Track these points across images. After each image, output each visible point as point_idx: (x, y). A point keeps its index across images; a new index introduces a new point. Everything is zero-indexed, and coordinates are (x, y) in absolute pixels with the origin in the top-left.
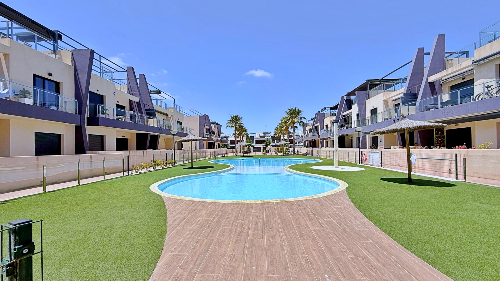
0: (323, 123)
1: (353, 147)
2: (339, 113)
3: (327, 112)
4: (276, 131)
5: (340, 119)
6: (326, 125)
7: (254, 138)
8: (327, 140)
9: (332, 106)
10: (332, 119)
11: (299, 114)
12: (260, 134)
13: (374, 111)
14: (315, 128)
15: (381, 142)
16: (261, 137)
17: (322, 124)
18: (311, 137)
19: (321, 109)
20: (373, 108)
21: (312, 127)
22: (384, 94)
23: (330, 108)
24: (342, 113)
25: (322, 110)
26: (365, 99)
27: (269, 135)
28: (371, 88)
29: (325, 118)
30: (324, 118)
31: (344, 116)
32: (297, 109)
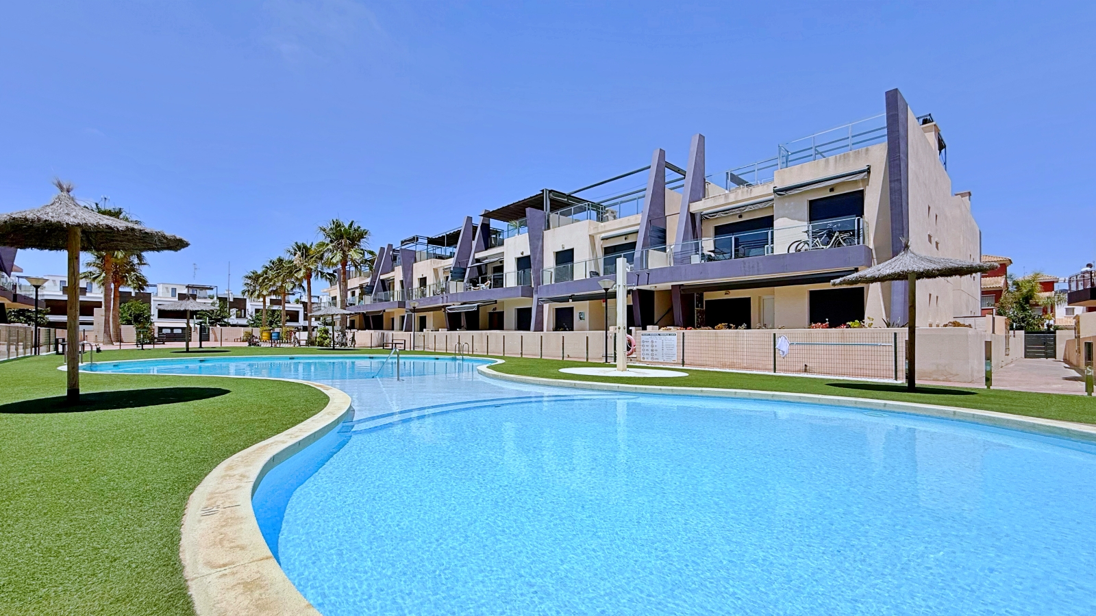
0: (410, 272)
1: (505, 328)
2: (465, 253)
3: (421, 248)
4: (249, 281)
5: (469, 265)
6: (421, 277)
7: (152, 299)
8: (422, 314)
9: (434, 235)
10: (440, 266)
11: (359, 241)
12: (174, 290)
13: (565, 257)
14: (380, 284)
15: (581, 318)
16: (182, 297)
17: (409, 276)
18: (368, 304)
19: (403, 239)
20: (563, 248)
21: (373, 281)
22: (590, 224)
23: (426, 241)
24: (475, 252)
25: (405, 241)
26: (543, 228)
27: (209, 292)
28: (553, 209)
29: (415, 261)
30: (413, 261)
31: (478, 261)
32: (355, 226)
